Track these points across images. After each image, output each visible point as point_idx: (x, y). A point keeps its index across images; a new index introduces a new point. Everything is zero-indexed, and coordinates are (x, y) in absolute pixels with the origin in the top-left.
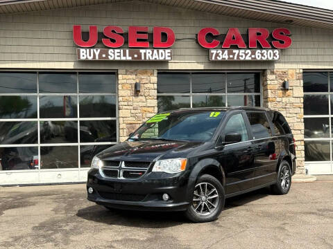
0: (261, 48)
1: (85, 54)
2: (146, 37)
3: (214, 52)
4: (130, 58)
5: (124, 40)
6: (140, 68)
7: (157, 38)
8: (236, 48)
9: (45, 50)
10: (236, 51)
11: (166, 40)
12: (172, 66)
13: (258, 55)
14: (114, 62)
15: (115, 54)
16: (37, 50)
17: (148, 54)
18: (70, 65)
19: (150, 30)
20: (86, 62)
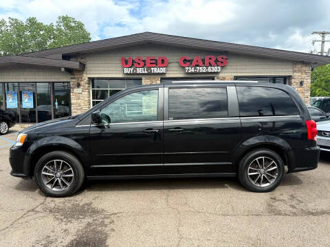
0: (211, 66)
1: (127, 71)
2: (154, 61)
3: (187, 68)
4: (146, 72)
5: (144, 64)
6: (153, 77)
7: (160, 62)
8: (198, 66)
9: (110, 69)
10: (198, 68)
11: (163, 63)
12: (167, 76)
13: (209, 70)
14: (139, 74)
15: (140, 70)
16: (106, 69)
17: (155, 70)
18: (121, 76)
19: (157, 58)
20: (127, 74)
